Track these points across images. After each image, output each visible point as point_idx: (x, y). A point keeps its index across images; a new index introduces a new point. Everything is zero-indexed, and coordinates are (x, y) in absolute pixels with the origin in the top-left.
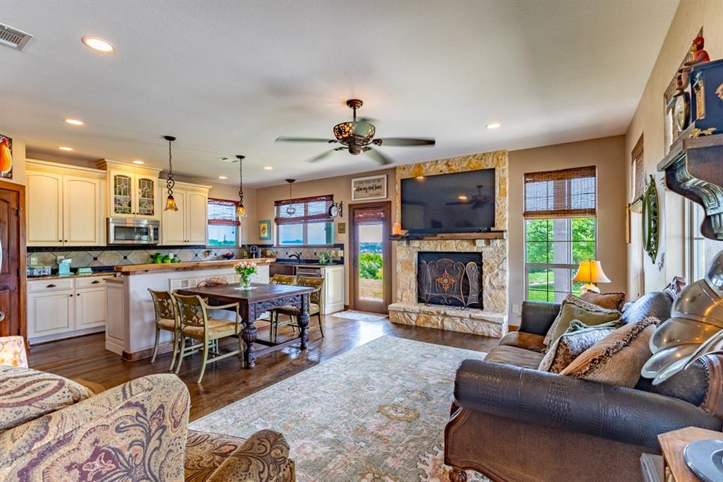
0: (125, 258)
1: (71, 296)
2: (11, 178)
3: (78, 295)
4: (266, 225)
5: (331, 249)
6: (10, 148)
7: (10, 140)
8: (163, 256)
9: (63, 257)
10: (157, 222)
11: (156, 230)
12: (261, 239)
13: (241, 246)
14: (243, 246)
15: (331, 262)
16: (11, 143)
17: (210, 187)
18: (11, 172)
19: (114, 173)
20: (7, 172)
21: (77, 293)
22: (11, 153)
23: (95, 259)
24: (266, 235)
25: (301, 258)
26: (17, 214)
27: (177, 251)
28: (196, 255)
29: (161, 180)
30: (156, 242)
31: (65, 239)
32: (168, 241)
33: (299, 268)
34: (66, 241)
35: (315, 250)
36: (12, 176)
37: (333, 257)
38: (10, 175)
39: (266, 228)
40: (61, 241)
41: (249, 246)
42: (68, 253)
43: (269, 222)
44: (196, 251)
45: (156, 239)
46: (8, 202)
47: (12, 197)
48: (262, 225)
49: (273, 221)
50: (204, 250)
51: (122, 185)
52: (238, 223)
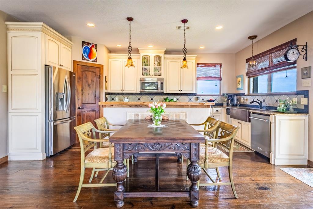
0: (152, 99)
2: (96, 61)
4: (240, 79)
5: (293, 96)
6: (96, 48)
7: (96, 45)
8: (170, 99)
9: (127, 98)
10: (162, 80)
11: (162, 83)
12: (238, 89)
13: (222, 94)
14: (223, 94)
15: (291, 110)
16: (97, 46)
17: (196, 55)
18: (96, 59)
19: (142, 54)
20: (94, 59)
22: (97, 51)
23: (139, 99)
24: (240, 86)
25: (264, 104)
26: (100, 78)
27: (178, 97)
28: (190, 99)
29: (165, 55)
30: (162, 91)
32: (170, 91)
33: (253, 113)
34: (123, 90)
35: (276, 98)
36: (97, 61)
37: (293, 105)
38: (96, 60)
39: (240, 81)
40: (121, 90)
41: (227, 94)
42: (128, 96)
43: (242, 76)
44: (190, 97)
45: (162, 88)
46: (95, 73)
47: (97, 71)
48: (238, 79)
49: (245, 75)
50: (195, 97)
51: (145, 61)
52: (220, 79)
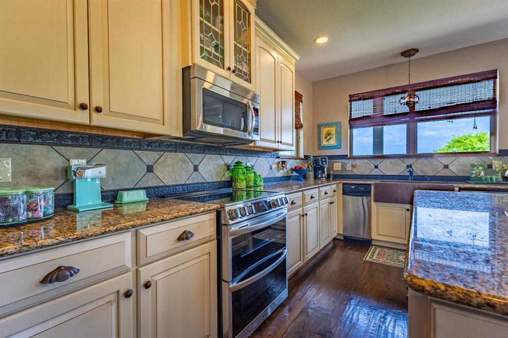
0: (196, 168)
1: (128, 295)
3: (147, 286)
4: (333, 130)
9: (83, 162)
11: (255, 111)
12: (323, 148)
13: (303, 157)
17: (298, 58)
21: (143, 281)
23: (150, 169)
24: (332, 142)
28: (271, 168)
31: (95, 104)
34: (98, 110)
35: (445, 161)
39: (332, 132)
40: (83, 107)
43: (338, 125)
44: (271, 161)
48: (325, 131)
49: (346, 122)
50: (277, 160)
